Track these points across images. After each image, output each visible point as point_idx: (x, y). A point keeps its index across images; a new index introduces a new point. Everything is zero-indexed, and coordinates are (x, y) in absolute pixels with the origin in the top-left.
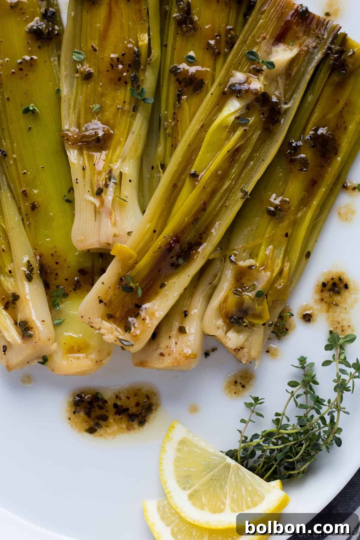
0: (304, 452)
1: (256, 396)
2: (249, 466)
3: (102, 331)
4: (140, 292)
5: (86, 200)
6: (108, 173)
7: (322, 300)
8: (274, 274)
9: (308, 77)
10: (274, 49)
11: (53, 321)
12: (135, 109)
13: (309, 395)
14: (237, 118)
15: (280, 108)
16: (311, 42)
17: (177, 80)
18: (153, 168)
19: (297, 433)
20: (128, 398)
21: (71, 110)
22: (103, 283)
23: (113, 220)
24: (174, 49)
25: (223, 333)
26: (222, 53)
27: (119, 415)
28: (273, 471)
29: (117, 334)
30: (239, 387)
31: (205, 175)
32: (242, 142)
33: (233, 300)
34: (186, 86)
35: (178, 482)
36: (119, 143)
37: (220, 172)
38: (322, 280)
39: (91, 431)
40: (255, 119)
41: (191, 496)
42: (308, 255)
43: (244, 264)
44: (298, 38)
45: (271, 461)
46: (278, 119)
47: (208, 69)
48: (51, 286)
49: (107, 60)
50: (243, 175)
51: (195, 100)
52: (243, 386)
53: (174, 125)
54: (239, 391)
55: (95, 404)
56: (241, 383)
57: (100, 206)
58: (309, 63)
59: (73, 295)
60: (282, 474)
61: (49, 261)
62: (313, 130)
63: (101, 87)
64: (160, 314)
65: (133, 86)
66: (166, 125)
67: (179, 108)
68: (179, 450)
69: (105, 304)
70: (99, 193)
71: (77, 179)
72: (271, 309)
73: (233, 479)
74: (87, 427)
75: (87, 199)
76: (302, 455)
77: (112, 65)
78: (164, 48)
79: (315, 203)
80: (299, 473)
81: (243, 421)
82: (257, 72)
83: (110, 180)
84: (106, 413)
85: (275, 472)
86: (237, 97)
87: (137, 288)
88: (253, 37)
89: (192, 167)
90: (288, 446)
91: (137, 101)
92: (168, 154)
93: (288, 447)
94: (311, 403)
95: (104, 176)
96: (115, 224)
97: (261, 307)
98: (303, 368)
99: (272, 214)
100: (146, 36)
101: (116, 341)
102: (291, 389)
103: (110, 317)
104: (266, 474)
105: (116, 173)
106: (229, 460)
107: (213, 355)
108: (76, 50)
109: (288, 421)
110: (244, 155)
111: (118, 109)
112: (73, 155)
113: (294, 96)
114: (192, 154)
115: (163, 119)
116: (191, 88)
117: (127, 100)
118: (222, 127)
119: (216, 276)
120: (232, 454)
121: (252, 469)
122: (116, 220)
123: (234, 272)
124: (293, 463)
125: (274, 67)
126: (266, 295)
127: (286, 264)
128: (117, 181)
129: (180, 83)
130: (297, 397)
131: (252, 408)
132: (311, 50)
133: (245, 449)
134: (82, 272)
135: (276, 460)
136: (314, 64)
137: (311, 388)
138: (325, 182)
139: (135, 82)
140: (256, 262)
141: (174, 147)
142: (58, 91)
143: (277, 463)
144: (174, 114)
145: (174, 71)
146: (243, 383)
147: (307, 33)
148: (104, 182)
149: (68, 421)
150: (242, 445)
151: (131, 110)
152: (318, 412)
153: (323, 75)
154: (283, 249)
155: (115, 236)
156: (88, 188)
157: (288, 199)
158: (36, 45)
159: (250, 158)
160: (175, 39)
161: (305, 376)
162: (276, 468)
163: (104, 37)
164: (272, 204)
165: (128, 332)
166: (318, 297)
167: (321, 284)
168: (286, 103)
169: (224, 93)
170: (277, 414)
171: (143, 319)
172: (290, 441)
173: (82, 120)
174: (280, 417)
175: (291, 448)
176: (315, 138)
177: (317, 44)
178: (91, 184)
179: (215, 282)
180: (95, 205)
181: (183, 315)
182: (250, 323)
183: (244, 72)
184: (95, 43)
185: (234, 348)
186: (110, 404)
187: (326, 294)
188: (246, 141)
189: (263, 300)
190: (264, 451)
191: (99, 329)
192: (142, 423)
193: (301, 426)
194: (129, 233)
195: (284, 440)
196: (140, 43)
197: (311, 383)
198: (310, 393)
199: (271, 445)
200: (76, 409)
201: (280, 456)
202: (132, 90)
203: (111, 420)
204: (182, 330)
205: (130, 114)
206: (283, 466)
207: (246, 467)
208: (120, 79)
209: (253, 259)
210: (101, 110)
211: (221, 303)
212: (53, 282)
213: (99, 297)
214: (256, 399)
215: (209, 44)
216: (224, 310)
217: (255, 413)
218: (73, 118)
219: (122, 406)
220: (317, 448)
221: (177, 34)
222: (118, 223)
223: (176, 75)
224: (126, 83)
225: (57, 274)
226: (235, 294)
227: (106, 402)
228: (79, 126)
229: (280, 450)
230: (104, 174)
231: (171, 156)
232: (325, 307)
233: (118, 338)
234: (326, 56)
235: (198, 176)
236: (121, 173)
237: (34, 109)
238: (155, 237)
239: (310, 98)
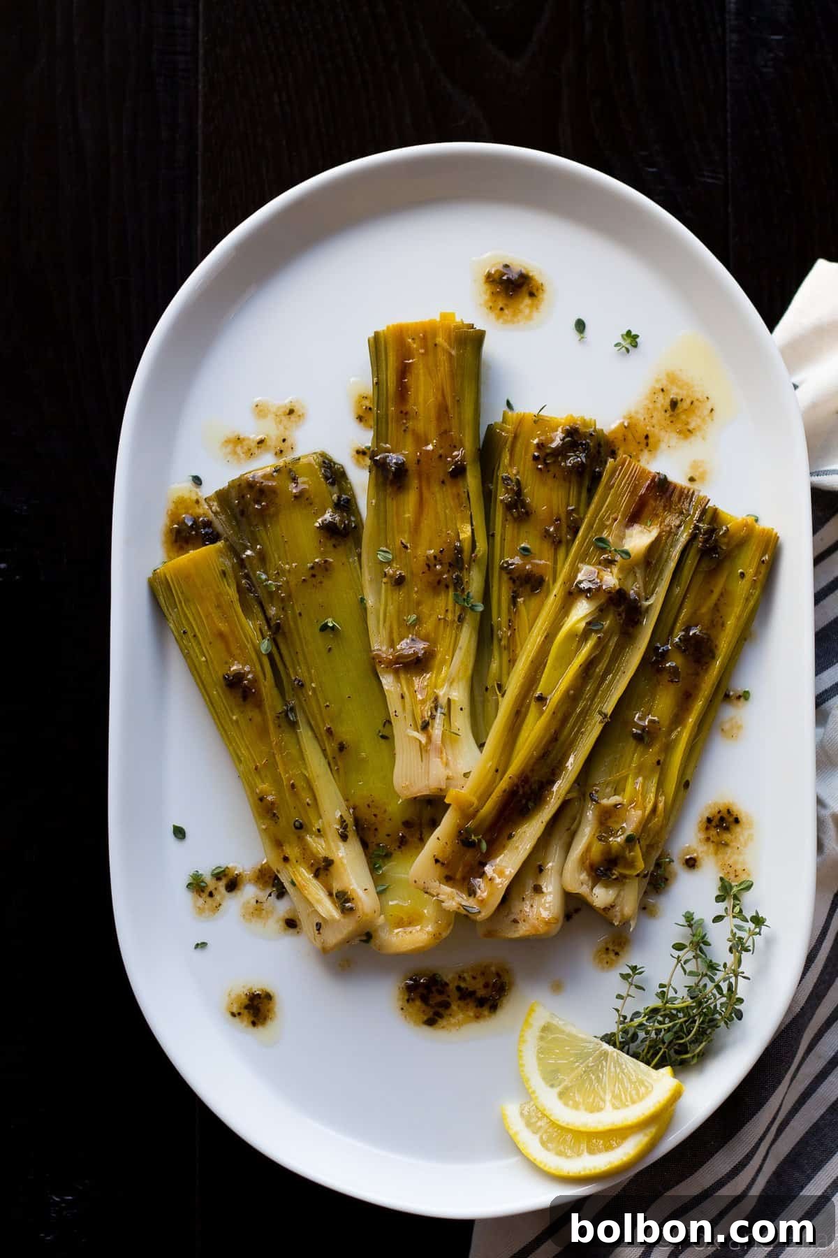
0: (698, 1031)
1: (634, 965)
2: (631, 1052)
3: (442, 897)
4: (484, 846)
5: (408, 736)
6: (433, 702)
7: (708, 839)
8: (647, 812)
9: (672, 565)
10: (628, 532)
11: (376, 889)
12: (461, 619)
13: (699, 960)
14: (588, 624)
15: (641, 607)
16: (672, 520)
17: (511, 578)
18: (487, 689)
19: (687, 1007)
20: (474, 978)
21: (381, 626)
22: (438, 839)
23: (444, 760)
24: (503, 539)
25: (588, 890)
26: (564, 540)
27: (465, 999)
28: (662, 1056)
29: (460, 900)
30: (612, 956)
31: (554, 698)
32: (597, 652)
33: (597, 848)
34: (521, 585)
35: (544, 1079)
36: (443, 662)
37: (572, 692)
38: (707, 815)
39: (431, 1022)
40: (611, 622)
41: (561, 1095)
42: (687, 785)
43: (608, 802)
44: (657, 515)
45: (657, 1045)
46: (638, 620)
47: (548, 563)
48: (370, 845)
49: (422, 560)
50: (600, 692)
51: (534, 603)
52: (617, 954)
53: (511, 635)
54: (612, 960)
55: (434, 989)
56: (613, 950)
57: (427, 744)
58: (673, 546)
59: (397, 854)
60: (673, 1059)
61: (366, 814)
62: (683, 630)
63: (417, 592)
64: (511, 871)
65: (456, 590)
66: (500, 636)
67: (515, 613)
68: (542, 1038)
69: (443, 864)
70: (425, 727)
71: (396, 712)
72: (646, 856)
73: (613, 1069)
74: (425, 1018)
75: (410, 735)
76: (695, 1035)
77: (428, 566)
78: (490, 537)
79: (690, 720)
80: (693, 1057)
81: (619, 997)
82: (610, 563)
83: (436, 710)
84: (447, 999)
85: (663, 1057)
86: (587, 597)
87: (480, 841)
88: (601, 520)
89: (537, 687)
90: (677, 1023)
91: (463, 608)
92: (505, 671)
93: (678, 1025)
94: (703, 969)
95: (429, 705)
96: (447, 765)
97: (632, 854)
98: (690, 926)
99: (639, 738)
100: (469, 528)
101: (459, 908)
102: (676, 953)
103: (449, 879)
104: (653, 1060)
105: (443, 701)
106: (605, 1046)
107: (576, 917)
108: (382, 548)
109: (676, 993)
110: (600, 669)
111: (440, 619)
112: (388, 681)
113: (657, 589)
114: (536, 672)
115: (495, 628)
116: (528, 587)
117: (450, 607)
118: (572, 635)
119: (574, 819)
120: (609, 1039)
121: (636, 1056)
122: (447, 759)
123: (597, 813)
124: (684, 1045)
125: (630, 556)
126: (638, 839)
127: (660, 799)
128: (445, 711)
129: (514, 582)
130: (685, 963)
131: (630, 980)
132: (674, 530)
133: (625, 1032)
134: (407, 824)
135: (664, 1043)
136: (679, 547)
137: (701, 950)
138: (701, 694)
139: (458, 584)
140: (623, 798)
141: (512, 662)
142: (362, 600)
143: (666, 1045)
144: (510, 621)
145: (505, 569)
146: (617, 949)
147: (668, 507)
148: (429, 713)
149: (401, 1012)
150: (621, 1026)
151: (456, 619)
152: (712, 980)
153: (691, 562)
154: (655, 780)
155: (448, 778)
156: (410, 721)
157: (656, 718)
158: (330, 544)
159: (607, 671)
160: (504, 527)
161: (694, 935)
162: (665, 1052)
163: (416, 529)
164: (637, 726)
165: (473, 896)
166: (702, 836)
167: (705, 820)
168: (647, 599)
169: (570, 593)
170: (662, 986)
171: (490, 880)
172: (680, 1018)
173: (395, 636)
174: (665, 989)
175: (681, 1025)
176: (686, 639)
177: (681, 522)
178: (413, 715)
179: (573, 827)
180: (420, 742)
181: (538, 870)
182: (621, 874)
183: (593, 565)
184: (404, 538)
185: (602, 907)
186: (452, 986)
187: (713, 832)
188: (602, 650)
189: (635, 845)
190: (648, 1033)
191: (438, 895)
192: (494, 1008)
193: (692, 998)
194: (466, 775)
195: (672, 1017)
196: (462, 536)
197: (702, 945)
198: (701, 957)
199: (656, 1024)
200: (409, 996)
201: (668, 1037)
202: (456, 595)
203: (454, 1007)
204: (538, 890)
205: (455, 625)
206: (672, 1050)
207: (628, 1054)
208: (439, 582)
209: (618, 795)
210: (418, 621)
211: (583, 853)
212: (372, 840)
213: (434, 856)
214: (634, 968)
215: (547, 531)
216: (588, 862)
217: (633, 986)
218: (384, 634)
219: (467, 989)
220: (713, 1024)
221: (507, 520)
222: (451, 763)
223: (508, 573)
224: (447, 587)
225: (376, 829)
226: (600, 840)
227: (447, 984)
228: (392, 644)
229: (669, 1030)
230: (428, 703)
231: (509, 674)
232: (712, 847)
233: (461, 905)
234: (693, 537)
235: (546, 699)
236: (449, 700)
237: (334, 625)
238: (498, 778)
239: (677, 591)
